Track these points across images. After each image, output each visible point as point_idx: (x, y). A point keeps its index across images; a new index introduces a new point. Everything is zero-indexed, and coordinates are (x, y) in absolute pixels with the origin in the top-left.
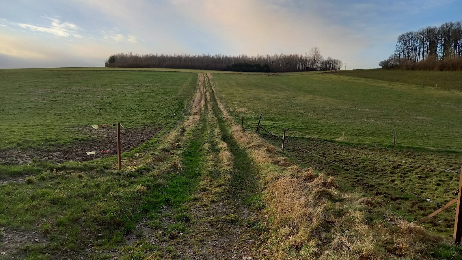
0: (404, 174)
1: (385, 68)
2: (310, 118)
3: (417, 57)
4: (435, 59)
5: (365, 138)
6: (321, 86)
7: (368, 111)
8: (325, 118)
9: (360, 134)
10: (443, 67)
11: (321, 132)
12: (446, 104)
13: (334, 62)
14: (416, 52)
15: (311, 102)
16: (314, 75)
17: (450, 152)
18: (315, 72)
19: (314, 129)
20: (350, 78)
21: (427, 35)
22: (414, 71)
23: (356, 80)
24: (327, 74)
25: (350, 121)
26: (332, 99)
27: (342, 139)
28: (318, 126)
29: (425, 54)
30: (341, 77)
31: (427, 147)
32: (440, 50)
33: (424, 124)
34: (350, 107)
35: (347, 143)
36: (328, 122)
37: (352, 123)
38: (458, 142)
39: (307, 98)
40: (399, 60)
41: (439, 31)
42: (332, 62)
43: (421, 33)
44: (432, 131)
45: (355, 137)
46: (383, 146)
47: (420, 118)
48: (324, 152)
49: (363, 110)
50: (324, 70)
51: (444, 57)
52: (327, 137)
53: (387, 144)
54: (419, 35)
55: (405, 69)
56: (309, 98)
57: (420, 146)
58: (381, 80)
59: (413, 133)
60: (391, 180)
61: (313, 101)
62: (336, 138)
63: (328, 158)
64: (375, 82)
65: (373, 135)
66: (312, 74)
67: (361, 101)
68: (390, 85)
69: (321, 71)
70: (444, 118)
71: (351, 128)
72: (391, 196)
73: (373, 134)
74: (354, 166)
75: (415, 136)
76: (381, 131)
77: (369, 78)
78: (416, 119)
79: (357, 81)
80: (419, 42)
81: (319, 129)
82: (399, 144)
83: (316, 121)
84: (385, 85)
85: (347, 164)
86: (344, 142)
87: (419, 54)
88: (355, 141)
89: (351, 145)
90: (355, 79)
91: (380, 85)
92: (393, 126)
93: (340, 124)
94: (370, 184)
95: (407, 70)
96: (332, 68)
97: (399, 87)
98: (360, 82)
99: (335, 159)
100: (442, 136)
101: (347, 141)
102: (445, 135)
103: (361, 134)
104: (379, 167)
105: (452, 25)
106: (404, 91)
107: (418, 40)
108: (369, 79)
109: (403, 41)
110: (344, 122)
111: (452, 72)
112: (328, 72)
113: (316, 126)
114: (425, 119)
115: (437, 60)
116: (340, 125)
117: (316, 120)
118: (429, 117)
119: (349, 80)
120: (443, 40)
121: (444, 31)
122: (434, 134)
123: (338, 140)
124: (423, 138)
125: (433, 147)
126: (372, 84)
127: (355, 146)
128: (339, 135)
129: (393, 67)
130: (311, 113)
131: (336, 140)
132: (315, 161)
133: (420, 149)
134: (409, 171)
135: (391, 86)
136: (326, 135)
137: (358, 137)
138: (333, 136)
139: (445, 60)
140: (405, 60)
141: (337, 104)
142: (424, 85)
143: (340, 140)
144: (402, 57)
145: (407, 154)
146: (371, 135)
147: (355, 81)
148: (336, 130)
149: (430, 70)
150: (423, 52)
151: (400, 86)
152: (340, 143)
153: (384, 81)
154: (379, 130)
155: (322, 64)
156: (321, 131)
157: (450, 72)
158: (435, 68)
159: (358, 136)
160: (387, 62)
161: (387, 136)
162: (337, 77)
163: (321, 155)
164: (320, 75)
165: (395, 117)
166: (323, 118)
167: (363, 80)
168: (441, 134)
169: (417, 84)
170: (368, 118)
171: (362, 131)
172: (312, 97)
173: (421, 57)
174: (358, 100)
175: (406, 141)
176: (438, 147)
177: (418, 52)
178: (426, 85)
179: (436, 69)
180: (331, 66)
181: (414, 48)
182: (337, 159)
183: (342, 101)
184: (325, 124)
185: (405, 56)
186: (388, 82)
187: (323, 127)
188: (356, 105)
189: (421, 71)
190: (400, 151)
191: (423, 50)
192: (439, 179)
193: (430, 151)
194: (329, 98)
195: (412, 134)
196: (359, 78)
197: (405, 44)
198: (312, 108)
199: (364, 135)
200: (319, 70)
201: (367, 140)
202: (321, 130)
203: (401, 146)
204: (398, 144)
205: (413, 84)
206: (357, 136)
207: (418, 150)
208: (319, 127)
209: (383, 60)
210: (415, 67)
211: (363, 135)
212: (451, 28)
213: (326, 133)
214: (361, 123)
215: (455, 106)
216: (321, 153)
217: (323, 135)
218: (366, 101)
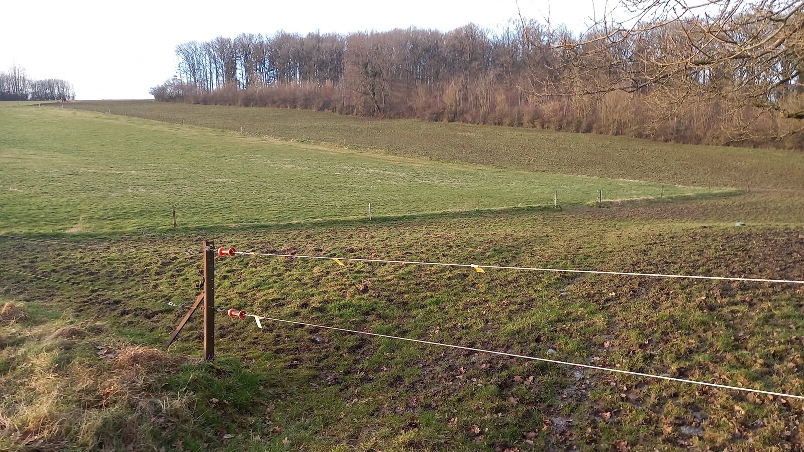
0: (178, 271)
1: (160, 99)
2: (11, 195)
3: (209, 82)
4: (236, 88)
5: (126, 221)
6: (38, 130)
7: (136, 174)
8: (47, 193)
9: (118, 217)
10: (249, 101)
11: (35, 221)
12: (257, 157)
13: (62, 85)
14: (206, 75)
15: (15, 163)
16: (17, 109)
17: (258, 227)
18: (21, 102)
19: (19, 215)
20: (97, 115)
21: (218, 47)
22: (208, 106)
23: (110, 119)
24: (49, 107)
25: (100, 194)
26: (62, 155)
27: (79, 229)
28: (29, 210)
29: (220, 78)
30: (79, 113)
31: (227, 225)
32: (240, 73)
33: (226, 189)
34: (101, 168)
35: (90, 236)
36: (54, 199)
37: (104, 198)
38: (270, 212)
39: (5, 156)
40: (181, 86)
41: (235, 43)
42: (57, 84)
43: (208, 44)
44: (236, 199)
45: (108, 222)
46: (158, 232)
47: (221, 180)
48: (34, 258)
49: (125, 172)
50: (40, 98)
51: (247, 85)
52: (48, 230)
53: (164, 227)
54: (207, 47)
55: (192, 103)
56: (10, 156)
57: (216, 224)
58: (156, 120)
59: (209, 205)
60: (154, 285)
61: (20, 161)
62: (65, 229)
63: (40, 268)
64: (145, 124)
65: (142, 216)
66: (14, 107)
67: (122, 157)
68: (171, 129)
69: (34, 100)
70: (255, 178)
71: (101, 206)
72: (144, 312)
73: (141, 214)
74: (92, 274)
75: (210, 210)
76: (157, 207)
77: (134, 116)
78: (214, 183)
79: (112, 121)
80: (207, 58)
81: (31, 215)
82: (185, 224)
83: (26, 200)
84: (163, 127)
85: (79, 273)
86: (83, 234)
87: (211, 78)
88: (105, 230)
89: (99, 237)
90: (106, 117)
91: (154, 128)
92: (177, 198)
93: (78, 202)
94: (114, 299)
95: (195, 104)
96: (59, 95)
97: (185, 131)
98: (116, 122)
99: (55, 268)
100: (251, 205)
101: (90, 231)
102: (254, 204)
103: (119, 215)
104: (138, 267)
105: (251, 36)
106: (195, 138)
107: (207, 55)
108: (134, 118)
109: (183, 53)
110: (88, 197)
111: (260, 108)
112: (50, 104)
113: (26, 211)
114: (228, 181)
115: (238, 90)
116: (79, 204)
117: (25, 198)
118: (234, 178)
119: (95, 119)
120: (243, 59)
121: (243, 46)
122: (239, 203)
123: (72, 233)
124: (223, 211)
125: (235, 222)
126: (140, 127)
127: (105, 238)
128: (74, 222)
129: (171, 99)
130: (15, 184)
131: (67, 232)
132: (8, 279)
133: (217, 228)
134: (187, 265)
135: (173, 131)
136: (46, 224)
137: (113, 222)
138: (63, 224)
139: (250, 89)
140: (191, 87)
141: (74, 165)
142: (224, 129)
143: (74, 230)
144: (186, 82)
145: (195, 239)
146: (138, 215)
147: (108, 121)
148: (70, 213)
149: (230, 105)
150: (217, 76)
151: (188, 129)
152: (75, 236)
153: (161, 122)
154: (153, 205)
155: (34, 86)
156: (35, 219)
157: (258, 108)
158: (237, 101)
159: (114, 220)
160: (163, 89)
161: (166, 214)
162: (70, 112)
163: (26, 264)
164: (34, 109)
165: (182, 181)
166: (42, 193)
167: (123, 120)
168: (249, 203)
169: (214, 127)
170: (135, 187)
171: (121, 210)
172: (17, 152)
173: (216, 83)
174: (116, 157)
175: (196, 218)
176: (243, 222)
177: (209, 75)
178: (226, 128)
179: (239, 103)
180: (56, 91)
181: (201, 68)
182: (59, 267)
183: (84, 158)
184: (47, 203)
185: (189, 79)
186: (168, 123)
187: (41, 211)
188: (113, 166)
189: (218, 106)
190: (185, 236)
191: (217, 72)
192: (228, 268)
193: (231, 229)
194: (56, 154)
195: (207, 207)
196: (115, 116)
197: (187, 59)
198: (17, 175)
199: (126, 216)
200: (30, 100)
201: (129, 226)
202: (35, 217)
203: (187, 228)
204: (182, 225)
205: (208, 127)
206: (111, 220)
207: (213, 230)
208: (31, 212)
209: (155, 86)
210: (207, 99)
211: (122, 216)
212: (251, 40)
213: (46, 221)
214: (122, 196)
215: (269, 159)
216: (26, 261)
217: (39, 226)
218: (131, 157)
